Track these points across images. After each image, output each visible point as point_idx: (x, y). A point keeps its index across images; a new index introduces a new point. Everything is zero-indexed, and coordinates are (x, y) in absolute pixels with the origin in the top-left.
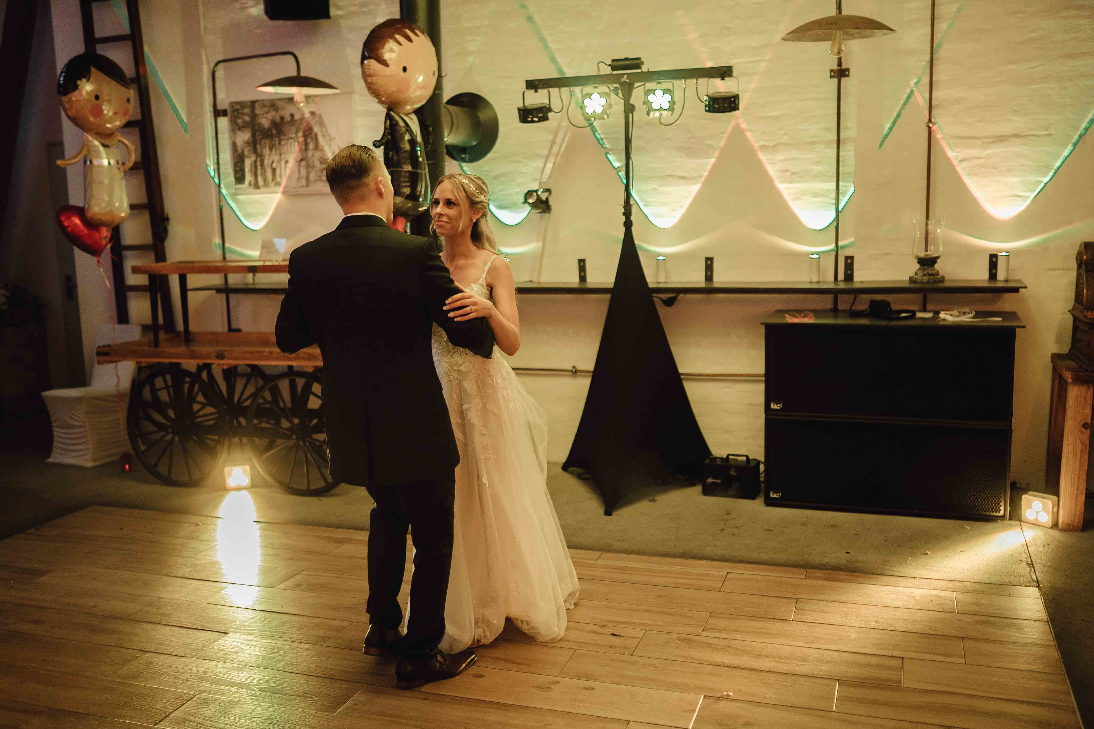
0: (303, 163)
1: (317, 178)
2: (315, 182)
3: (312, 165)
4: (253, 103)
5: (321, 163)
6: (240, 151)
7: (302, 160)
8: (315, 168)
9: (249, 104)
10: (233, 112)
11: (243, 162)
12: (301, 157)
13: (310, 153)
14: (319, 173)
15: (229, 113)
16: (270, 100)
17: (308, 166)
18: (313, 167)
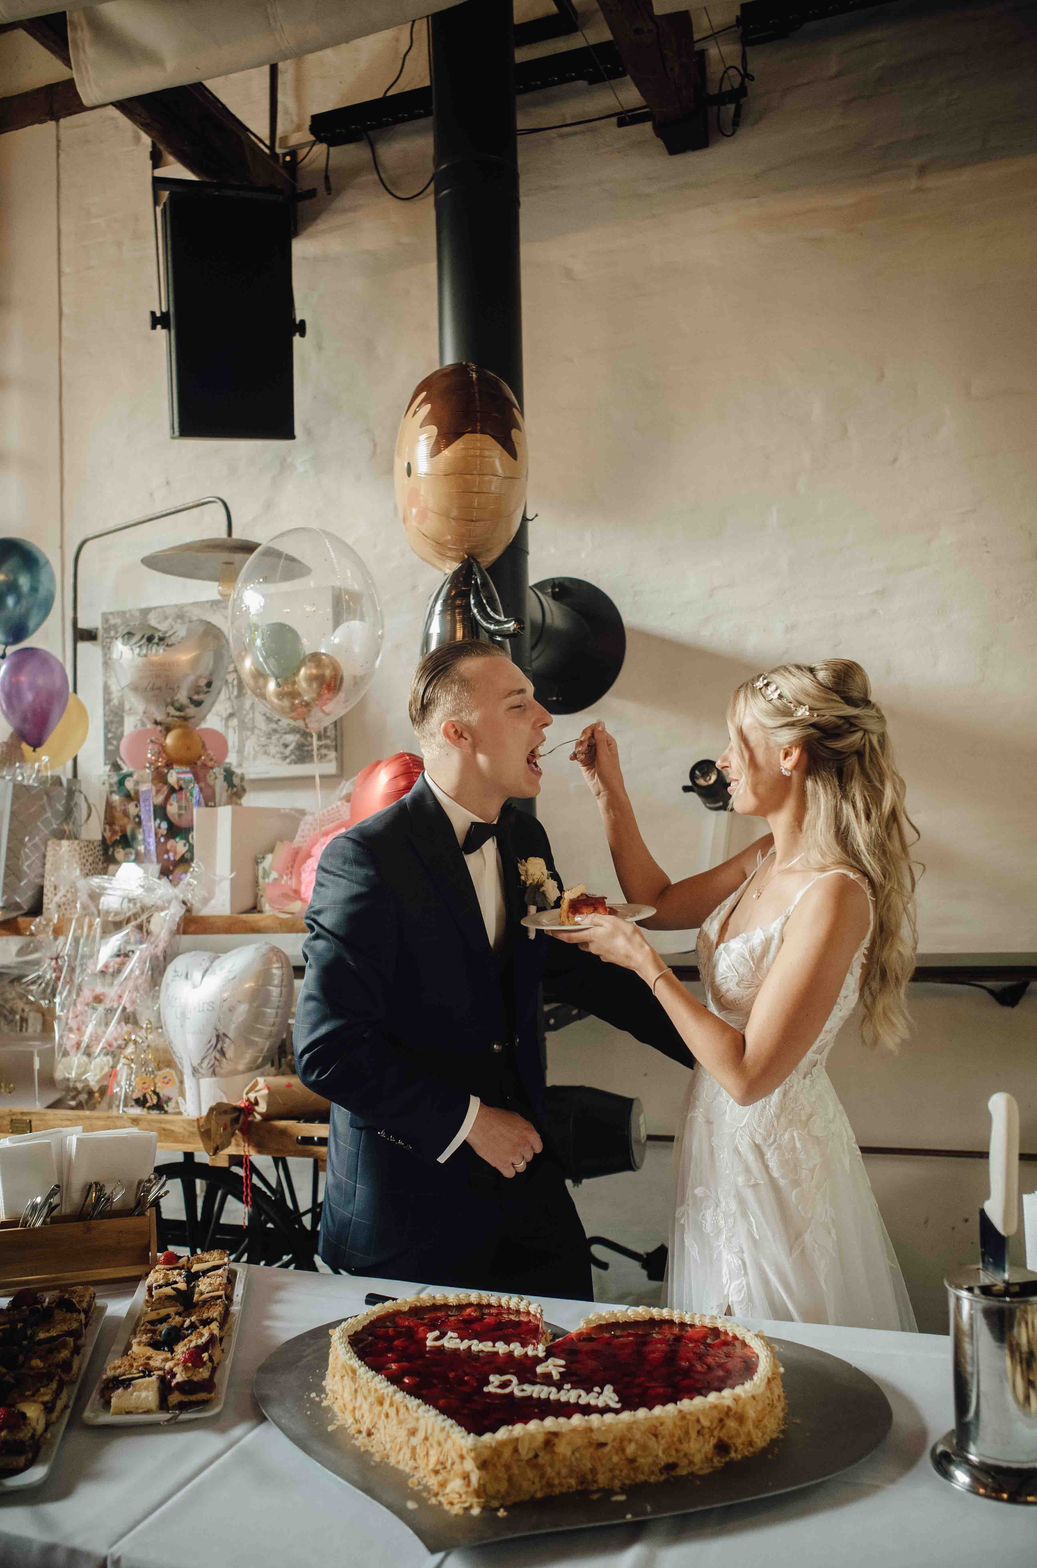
0: (234, 722)
1: (257, 749)
2: (255, 758)
3: (250, 725)
4: (146, 612)
5: (269, 719)
6: (115, 702)
7: (231, 715)
8: (256, 731)
9: (137, 614)
10: (107, 630)
11: (121, 723)
12: (230, 711)
13: (247, 704)
14: (263, 740)
15: (100, 633)
16: (176, 606)
17: (242, 726)
18: (253, 729)
